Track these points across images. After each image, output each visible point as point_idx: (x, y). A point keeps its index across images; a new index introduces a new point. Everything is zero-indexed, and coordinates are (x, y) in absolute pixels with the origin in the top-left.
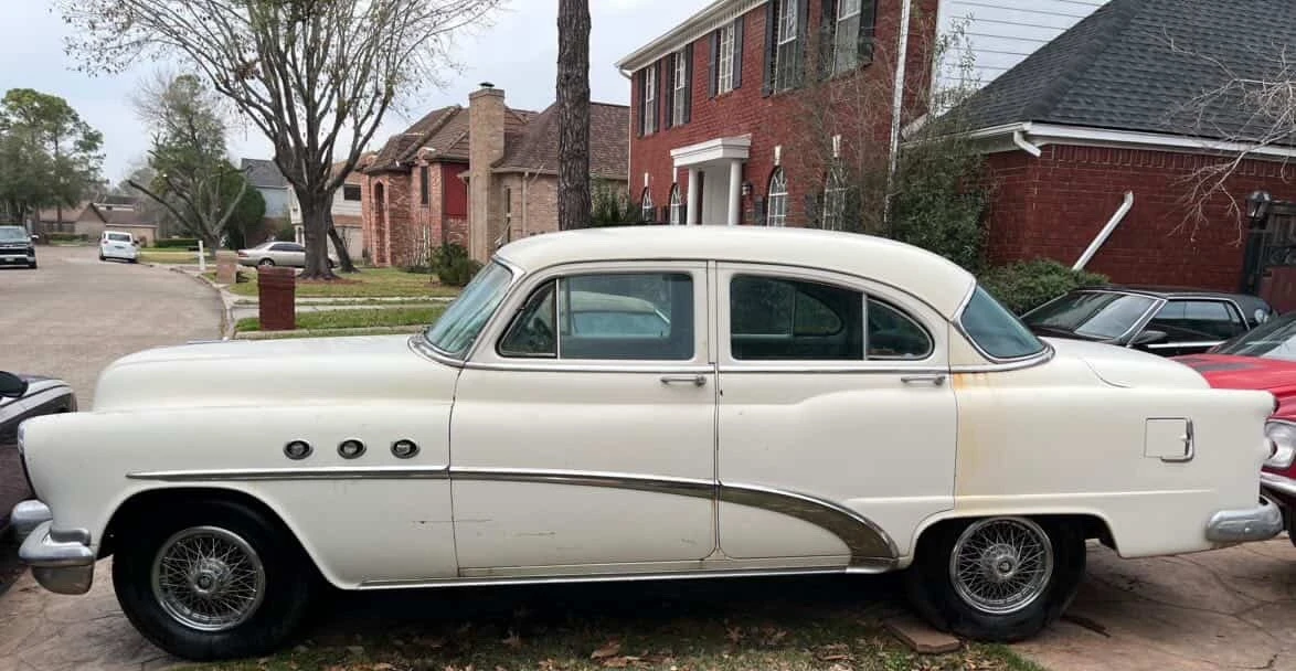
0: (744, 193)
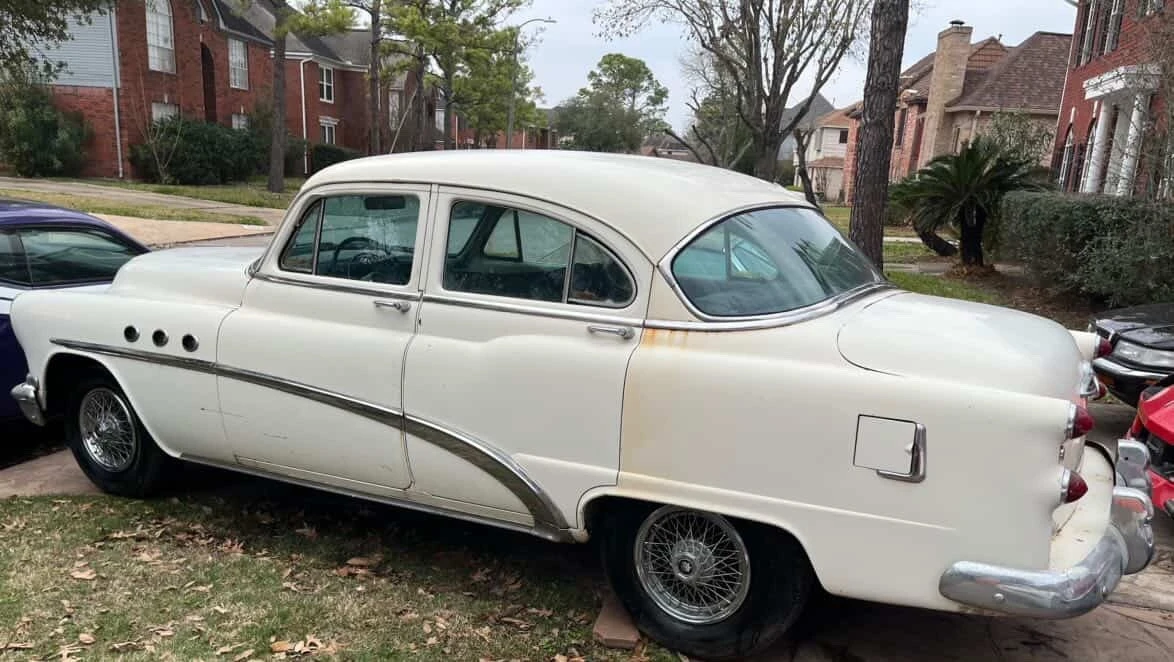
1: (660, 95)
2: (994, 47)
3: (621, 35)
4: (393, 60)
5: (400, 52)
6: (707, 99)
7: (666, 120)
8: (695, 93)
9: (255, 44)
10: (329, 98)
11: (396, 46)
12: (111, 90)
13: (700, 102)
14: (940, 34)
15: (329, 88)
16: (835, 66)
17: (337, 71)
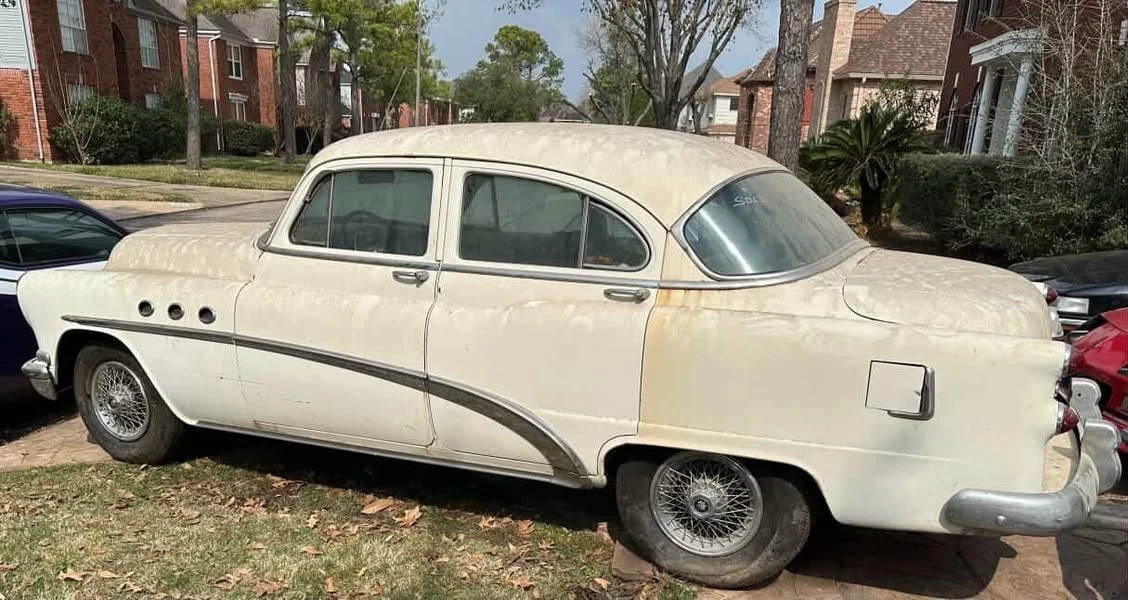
1: (555, 68)
2: (873, 16)
3: (524, 8)
4: (299, 37)
5: (306, 28)
6: (602, 69)
7: (562, 90)
8: (591, 64)
9: (163, 24)
10: (238, 75)
11: (301, 22)
12: (26, 72)
13: (595, 72)
14: (826, 4)
15: (237, 65)
16: (730, 35)
17: (245, 47)
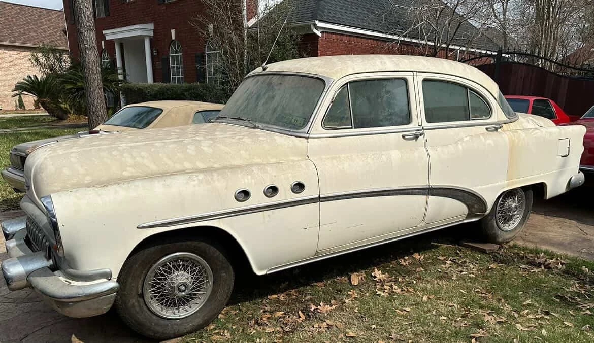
0: (155, 54)
